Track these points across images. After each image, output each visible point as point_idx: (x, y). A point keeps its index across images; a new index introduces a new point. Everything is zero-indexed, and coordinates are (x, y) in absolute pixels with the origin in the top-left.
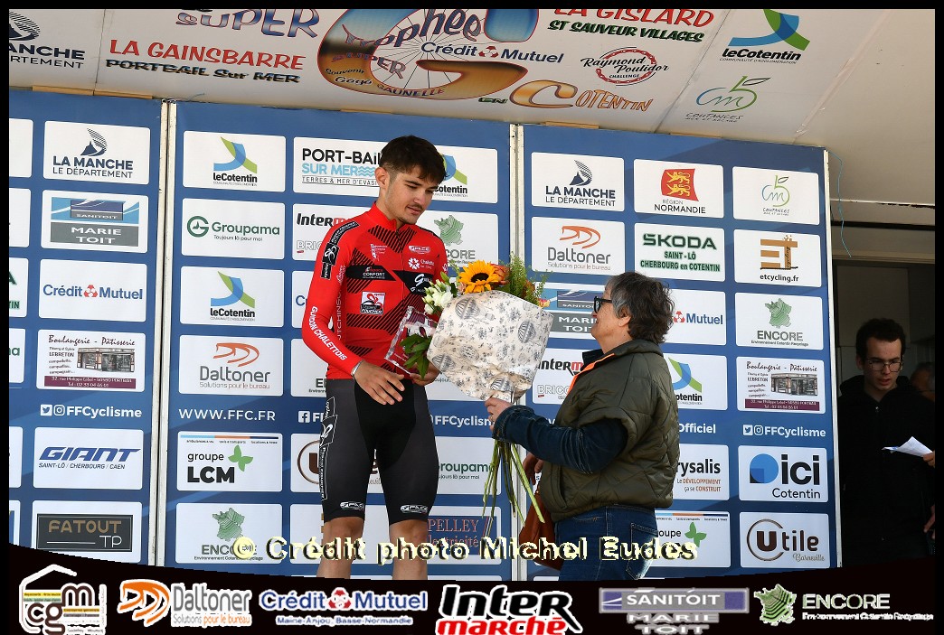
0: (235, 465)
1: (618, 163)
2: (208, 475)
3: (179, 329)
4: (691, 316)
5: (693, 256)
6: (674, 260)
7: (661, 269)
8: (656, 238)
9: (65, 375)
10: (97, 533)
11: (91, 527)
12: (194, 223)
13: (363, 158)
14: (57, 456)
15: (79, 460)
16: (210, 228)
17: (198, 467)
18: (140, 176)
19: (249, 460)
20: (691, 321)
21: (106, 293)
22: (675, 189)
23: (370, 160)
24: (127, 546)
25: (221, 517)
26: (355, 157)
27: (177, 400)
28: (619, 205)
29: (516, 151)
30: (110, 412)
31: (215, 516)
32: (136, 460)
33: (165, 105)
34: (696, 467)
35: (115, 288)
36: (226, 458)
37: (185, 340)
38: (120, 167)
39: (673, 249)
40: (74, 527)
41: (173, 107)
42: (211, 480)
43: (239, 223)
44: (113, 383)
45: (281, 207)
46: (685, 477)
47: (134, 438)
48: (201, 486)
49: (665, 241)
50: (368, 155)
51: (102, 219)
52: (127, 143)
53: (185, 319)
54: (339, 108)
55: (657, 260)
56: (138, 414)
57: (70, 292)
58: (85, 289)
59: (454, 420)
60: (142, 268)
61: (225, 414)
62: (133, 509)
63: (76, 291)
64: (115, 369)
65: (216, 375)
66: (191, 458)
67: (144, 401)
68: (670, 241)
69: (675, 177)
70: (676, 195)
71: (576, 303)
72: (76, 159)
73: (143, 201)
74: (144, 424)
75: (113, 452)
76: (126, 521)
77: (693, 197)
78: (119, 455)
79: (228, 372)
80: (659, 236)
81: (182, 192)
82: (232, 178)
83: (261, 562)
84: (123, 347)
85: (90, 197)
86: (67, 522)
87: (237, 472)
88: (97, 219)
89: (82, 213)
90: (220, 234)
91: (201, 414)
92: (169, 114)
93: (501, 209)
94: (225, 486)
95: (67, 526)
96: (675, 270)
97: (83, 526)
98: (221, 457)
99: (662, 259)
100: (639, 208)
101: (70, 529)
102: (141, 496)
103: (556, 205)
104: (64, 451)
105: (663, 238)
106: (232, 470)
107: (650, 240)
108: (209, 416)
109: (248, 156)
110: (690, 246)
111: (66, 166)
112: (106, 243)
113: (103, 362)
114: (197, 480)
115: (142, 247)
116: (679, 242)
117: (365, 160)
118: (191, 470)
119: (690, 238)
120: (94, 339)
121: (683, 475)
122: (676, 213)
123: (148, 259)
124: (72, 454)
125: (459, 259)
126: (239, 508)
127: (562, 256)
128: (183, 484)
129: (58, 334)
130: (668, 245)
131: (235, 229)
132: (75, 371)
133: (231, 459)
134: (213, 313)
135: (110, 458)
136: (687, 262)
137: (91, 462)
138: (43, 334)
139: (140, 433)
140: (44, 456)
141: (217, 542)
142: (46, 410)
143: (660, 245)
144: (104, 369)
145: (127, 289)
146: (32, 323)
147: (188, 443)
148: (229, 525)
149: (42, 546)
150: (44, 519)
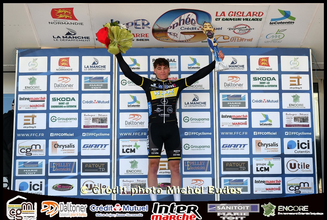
1: (245, 57)
2: (128, 151)
3: (119, 111)
4: (268, 100)
5: (269, 83)
6: (263, 84)
7: (259, 87)
9: (89, 125)
11: (96, 166)
12: (123, 82)
14: (87, 147)
15: (93, 148)
16: (127, 83)
17: (125, 149)
18: (108, 69)
19: (139, 146)
21: (99, 102)
23: (172, 61)
24: (106, 171)
25: (132, 162)
27: (119, 130)
28: (246, 69)
30: (101, 134)
31: (130, 162)
32: (108, 147)
34: (270, 145)
35: (102, 101)
36: (133, 146)
37: (121, 114)
38: (102, 67)
39: (262, 81)
44: (101, 127)
45: (147, 75)
46: (267, 148)
47: (107, 141)
48: (126, 154)
53: (121, 108)
55: (257, 85)
58: (93, 101)
59: (197, 133)
60: (109, 95)
62: (108, 161)
63: (91, 102)
64: (102, 123)
65: (130, 123)
66: (123, 146)
67: (110, 131)
68: (261, 79)
69: (263, 60)
70: (263, 65)
71: (233, 99)
72: (90, 66)
73: (109, 76)
74: (110, 137)
75: (102, 145)
76: (106, 164)
77: (268, 65)
78: (104, 146)
79: (133, 122)
80: (258, 78)
81: (119, 73)
83: (143, 174)
84: (104, 116)
86: (90, 165)
87: (136, 150)
88: (97, 82)
89: (92, 81)
90: (130, 84)
91: (126, 134)
94: (133, 154)
96: (263, 87)
98: (131, 146)
99: (259, 84)
100: (252, 70)
101: (91, 166)
102: (110, 157)
104: (89, 145)
105: (259, 78)
106: (134, 149)
107: (255, 79)
108: (128, 135)
110: (268, 80)
111: (88, 68)
112: (99, 88)
113: (99, 121)
114: (125, 152)
115: (109, 89)
116: (264, 79)
118: (123, 149)
119: (268, 78)
120: (96, 115)
122: (263, 70)
123: (110, 92)
124: (91, 146)
125: (198, 87)
126: (136, 160)
127: (229, 85)
128: (121, 154)
129: (87, 114)
132: (91, 124)
134: (129, 106)
135: (101, 147)
136: (267, 85)
137: (96, 148)
138: (83, 114)
139: (109, 140)
140: (84, 147)
141: (131, 169)
142: (84, 134)
143: (258, 80)
144: (99, 123)
145: (105, 101)
146: (80, 111)
147: (122, 142)
148: (134, 164)
149: (83, 171)
150: (84, 164)
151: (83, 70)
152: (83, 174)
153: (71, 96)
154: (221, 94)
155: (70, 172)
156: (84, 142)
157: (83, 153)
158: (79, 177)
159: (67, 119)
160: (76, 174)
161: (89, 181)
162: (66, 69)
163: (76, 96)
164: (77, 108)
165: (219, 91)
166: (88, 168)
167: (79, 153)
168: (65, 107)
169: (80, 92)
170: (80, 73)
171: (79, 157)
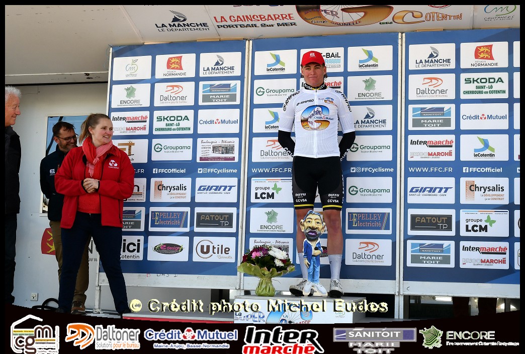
0: (274, 191)
1: (453, 46)
2: (263, 196)
3: (252, 135)
4: (490, 116)
5: (492, 87)
6: (481, 90)
7: (474, 94)
8: (472, 80)
9: (208, 156)
10: (219, 220)
11: (217, 218)
12: (259, 90)
13: (330, 55)
14: (204, 189)
15: (212, 191)
16: (265, 92)
17: (259, 192)
18: (237, 72)
19: (280, 189)
20: (490, 118)
21: (223, 122)
22: (482, 56)
23: (334, 56)
24: (230, 226)
25: (268, 213)
26: (327, 55)
27: (251, 165)
28: (452, 65)
29: (402, 45)
30: (224, 171)
31: (266, 213)
32: (235, 190)
33: (247, 42)
34: (491, 188)
35: (227, 120)
36: (271, 189)
37: (254, 139)
38: (229, 69)
39: (481, 84)
40: (210, 218)
41: (251, 42)
42: (265, 198)
43: (277, 89)
44: (226, 159)
45: (295, 80)
46: (485, 194)
47: (233, 181)
48: (261, 201)
49: (476, 81)
50: (333, 54)
51: (222, 92)
52: (232, 59)
53: (255, 131)
54: (321, 34)
55: (472, 90)
56: (235, 171)
57: (209, 122)
58: (215, 121)
59: (370, 170)
60: (238, 111)
61: (271, 170)
62: (233, 210)
63: (212, 122)
64: (227, 153)
65: (267, 154)
66: (257, 189)
67: (238, 166)
68: (479, 81)
69: (482, 50)
70: (483, 58)
71: (430, 114)
72: (212, 68)
73: (239, 82)
74: (238, 175)
75: (226, 187)
76: (231, 215)
77: (492, 58)
78: (228, 188)
79: (272, 152)
80: (473, 79)
81: (254, 77)
82: (275, 69)
83: (285, 232)
84: (230, 144)
85: (217, 83)
86: (208, 216)
87: (275, 195)
88: (220, 92)
89: (214, 90)
90: (269, 94)
91: (261, 170)
92: (249, 45)
93: (394, 73)
94: (270, 200)
95: (207, 218)
96: (481, 94)
97: (214, 217)
98: (269, 188)
99: (475, 89)
100: (463, 66)
101: (209, 219)
102: (236, 205)
103: (421, 68)
104: (207, 187)
105: (475, 79)
106: (273, 193)
107: (468, 81)
108: (264, 171)
109: (281, 60)
110: (489, 82)
111: (208, 71)
112: (223, 101)
113: (222, 150)
114: (259, 198)
115: (238, 102)
116: (484, 81)
117: (332, 56)
118: (256, 194)
119: (489, 79)
120: (219, 141)
121: (484, 193)
122: (483, 67)
123: (240, 107)
124: (210, 188)
125: (374, 97)
126: (276, 210)
127: (423, 92)
128: (253, 200)
129: (205, 140)
130: (478, 83)
131: (275, 91)
132: (211, 154)
133: (273, 189)
134: (266, 127)
135: (224, 190)
136: (488, 90)
137: (217, 191)
138: (199, 140)
139: (236, 179)
140: (199, 189)
141: (267, 224)
142: (200, 171)
143: (473, 83)
144: (222, 153)
145: (232, 120)
146: (195, 136)
147: (256, 183)
148: (272, 217)
149: (198, 226)
150: (199, 215)
151: (201, 75)
152: (197, 230)
153: (183, 113)
154: (411, 107)
155: (178, 226)
156: (200, 182)
157: (199, 198)
158: (191, 235)
159: (176, 148)
160: (187, 230)
161: (205, 241)
162: (177, 73)
163: (190, 113)
164: (191, 132)
165: (408, 102)
166: (204, 220)
167: (193, 198)
168: (174, 130)
169: (196, 108)
170: (197, 79)
171: (193, 204)
